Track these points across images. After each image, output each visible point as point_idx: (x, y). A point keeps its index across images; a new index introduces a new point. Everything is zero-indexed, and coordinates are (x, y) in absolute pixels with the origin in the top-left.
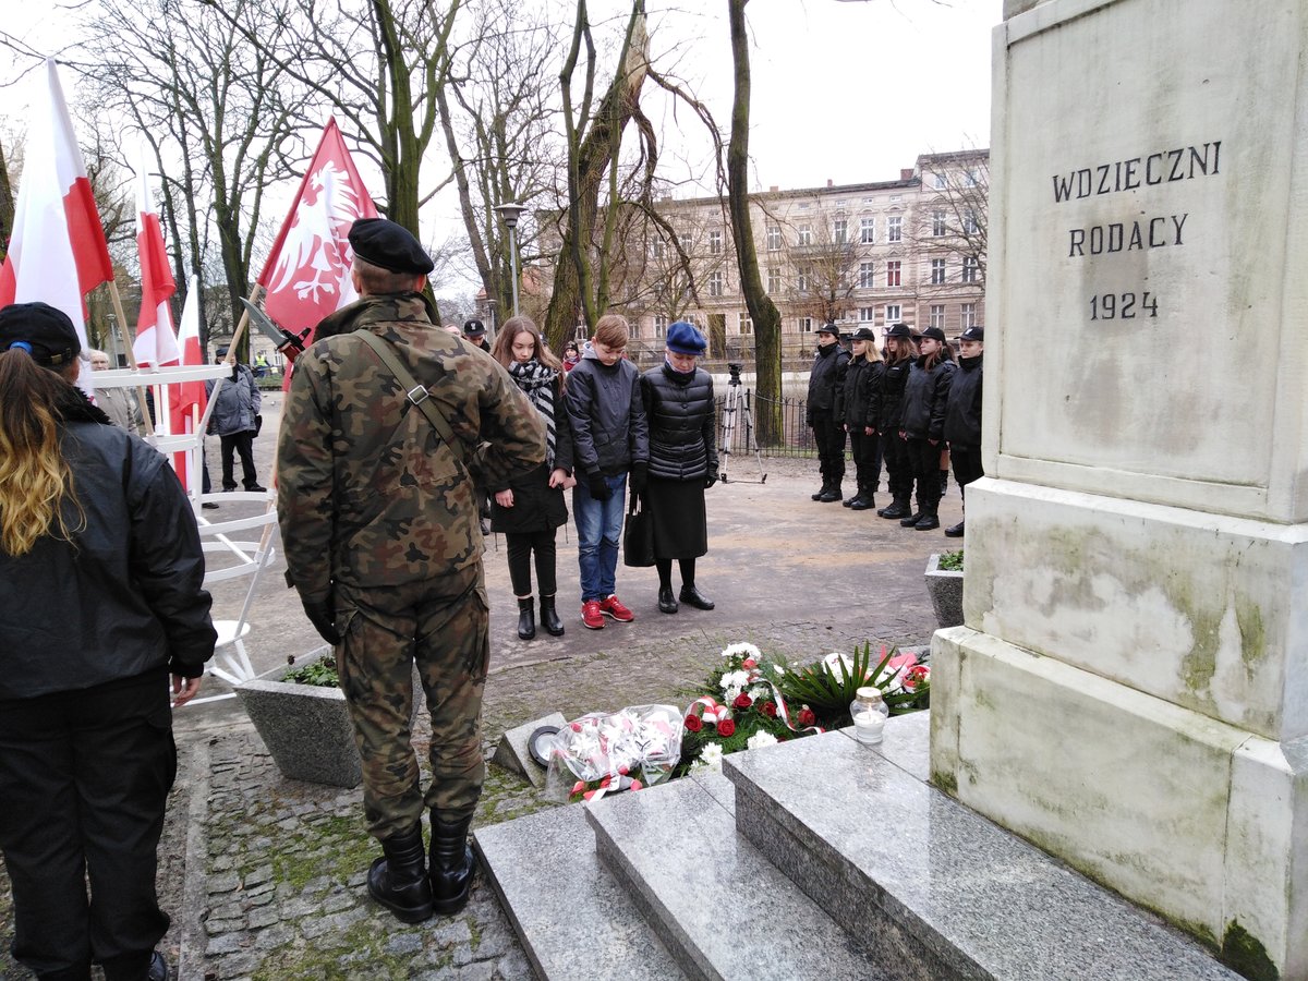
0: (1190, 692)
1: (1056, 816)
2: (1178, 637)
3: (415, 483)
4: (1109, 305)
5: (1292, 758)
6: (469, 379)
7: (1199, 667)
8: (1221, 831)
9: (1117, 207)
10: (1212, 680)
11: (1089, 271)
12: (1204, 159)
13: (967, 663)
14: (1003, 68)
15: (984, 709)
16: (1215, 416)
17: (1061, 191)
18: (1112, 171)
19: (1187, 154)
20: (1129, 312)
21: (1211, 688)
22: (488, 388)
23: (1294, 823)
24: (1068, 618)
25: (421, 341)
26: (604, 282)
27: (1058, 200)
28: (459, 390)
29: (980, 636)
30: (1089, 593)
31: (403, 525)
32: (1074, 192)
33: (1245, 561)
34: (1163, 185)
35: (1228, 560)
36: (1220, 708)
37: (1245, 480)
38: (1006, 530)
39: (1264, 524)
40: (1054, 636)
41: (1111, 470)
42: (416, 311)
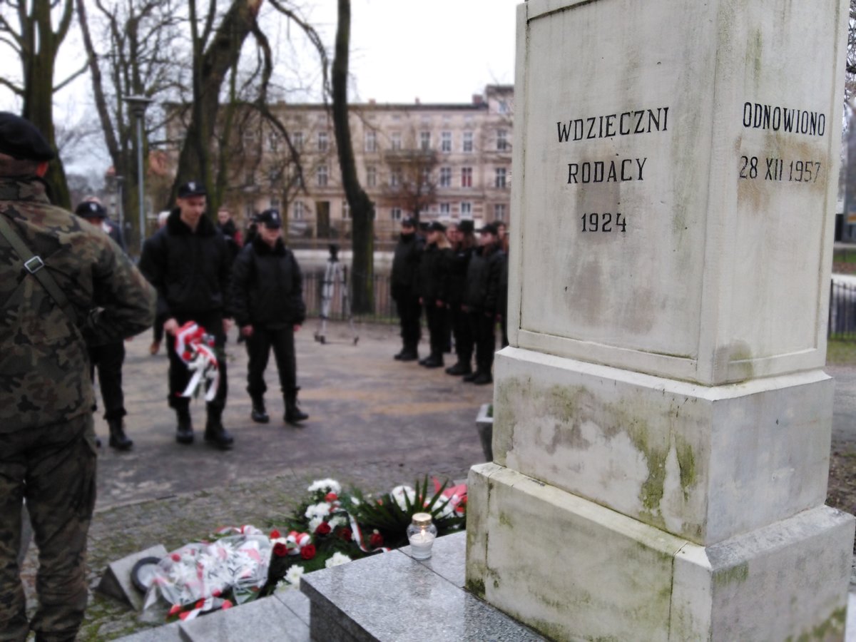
0: (647, 511)
1: (555, 609)
2: (639, 470)
3: (28, 342)
4: (594, 221)
5: (712, 558)
6: (82, 252)
7: (652, 491)
8: (666, 614)
9: (600, 149)
10: (661, 501)
11: (581, 195)
12: (658, 119)
13: (493, 491)
14: (524, 37)
15: (505, 528)
16: (664, 306)
17: (563, 135)
18: (597, 122)
19: (646, 114)
20: (607, 227)
21: (660, 507)
22: (100, 261)
23: (713, 606)
24: (565, 455)
25: (39, 218)
27: (560, 140)
28: (74, 262)
29: (504, 470)
30: (579, 436)
31: (15, 379)
32: (572, 136)
33: (682, 413)
34: (631, 135)
35: (670, 413)
36: (666, 521)
37: (683, 354)
38: (523, 387)
39: (695, 386)
40: (555, 469)
41: (594, 343)
42: (37, 192)
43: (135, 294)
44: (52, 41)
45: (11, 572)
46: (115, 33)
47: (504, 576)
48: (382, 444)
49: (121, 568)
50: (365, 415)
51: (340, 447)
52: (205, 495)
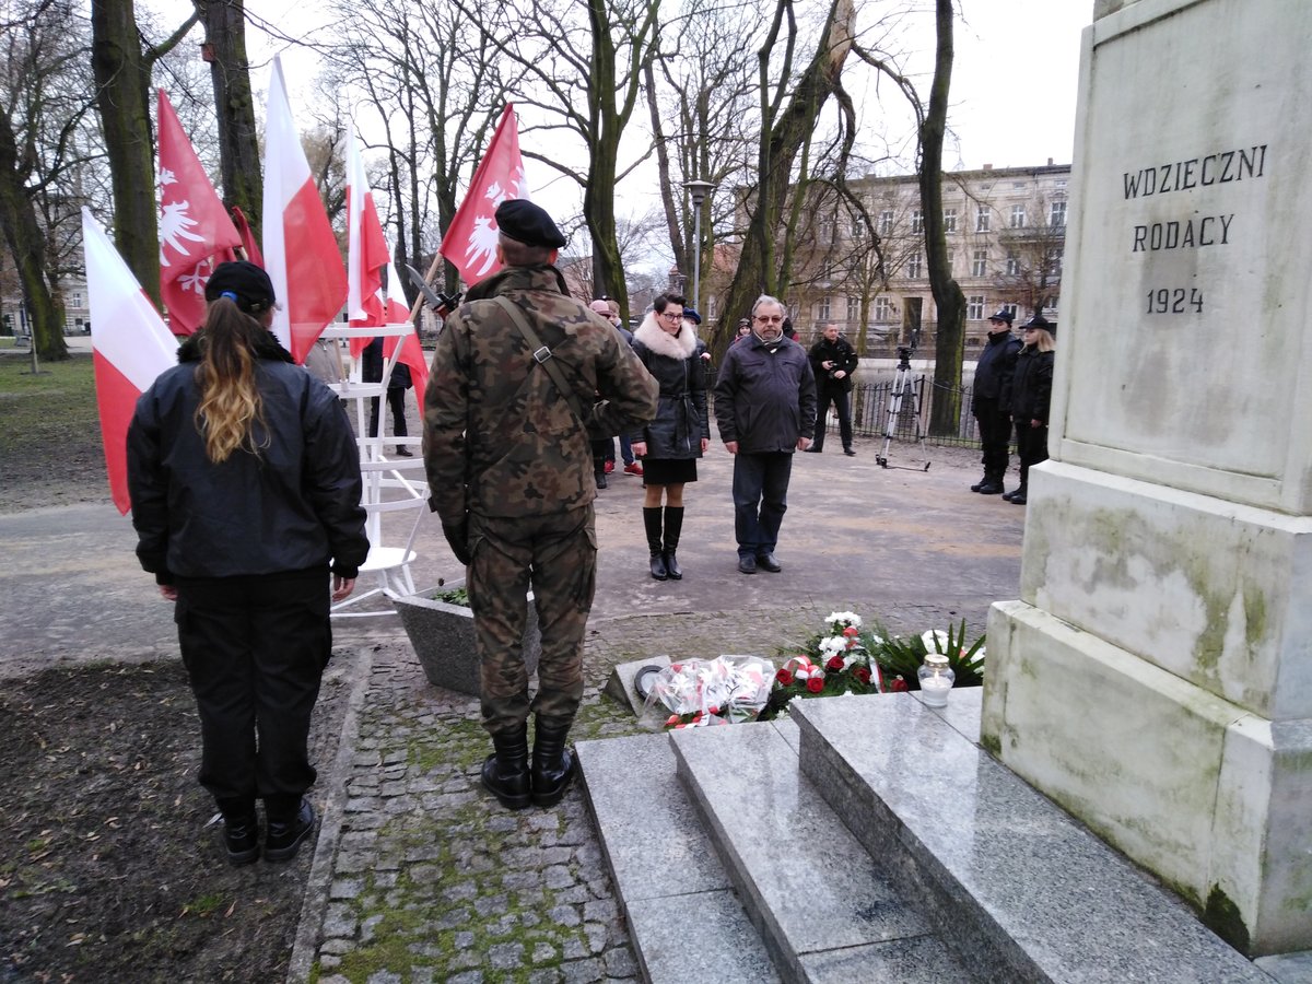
0: (1201, 671)
1: (1078, 780)
2: (1194, 618)
3: (535, 430)
4: (1163, 300)
5: (1277, 735)
6: (587, 343)
7: (1210, 647)
8: (1211, 799)
9: (1176, 206)
10: (1219, 659)
11: (1148, 266)
12: (1250, 162)
13: (1016, 634)
14: (1089, 66)
15: (1028, 677)
16: (1244, 410)
17: (1130, 189)
18: (1174, 170)
19: (1237, 156)
20: (1179, 307)
21: (1219, 667)
22: (604, 352)
23: (1271, 795)
24: (1106, 595)
25: (549, 307)
26: (787, 261)
27: (1127, 197)
28: (578, 352)
29: (1033, 610)
30: (1124, 573)
31: (523, 466)
32: (1141, 191)
33: (1254, 548)
34: (1216, 186)
35: (1240, 547)
36: (1224, 685)
37: (1264, 472)
38: (1059, 510)
39: (1276, 515)
40: (1093, 612)
41: (1154, 457)
42: (548, 281)
43: (637, 387)
44: (616, 125)
45: (515, 652)
46: (685, 112)
47: (1023, 735)
48: (934, 587)
49: (626, 671)
50: (919, 552)
51: (881, 585)
52: (722, 616)
